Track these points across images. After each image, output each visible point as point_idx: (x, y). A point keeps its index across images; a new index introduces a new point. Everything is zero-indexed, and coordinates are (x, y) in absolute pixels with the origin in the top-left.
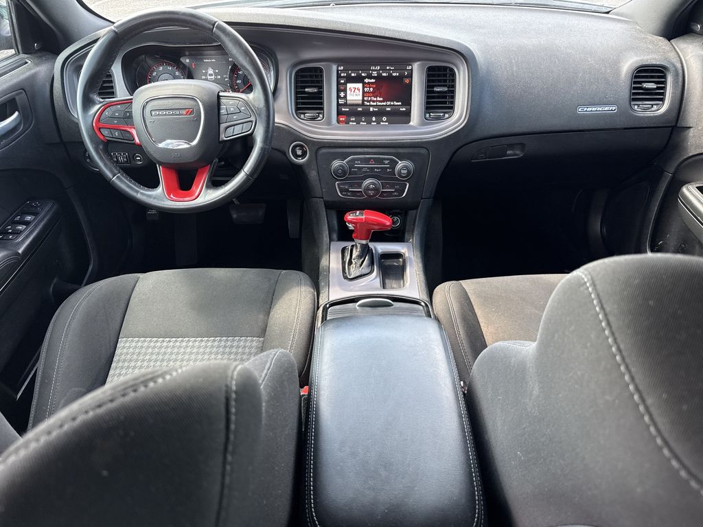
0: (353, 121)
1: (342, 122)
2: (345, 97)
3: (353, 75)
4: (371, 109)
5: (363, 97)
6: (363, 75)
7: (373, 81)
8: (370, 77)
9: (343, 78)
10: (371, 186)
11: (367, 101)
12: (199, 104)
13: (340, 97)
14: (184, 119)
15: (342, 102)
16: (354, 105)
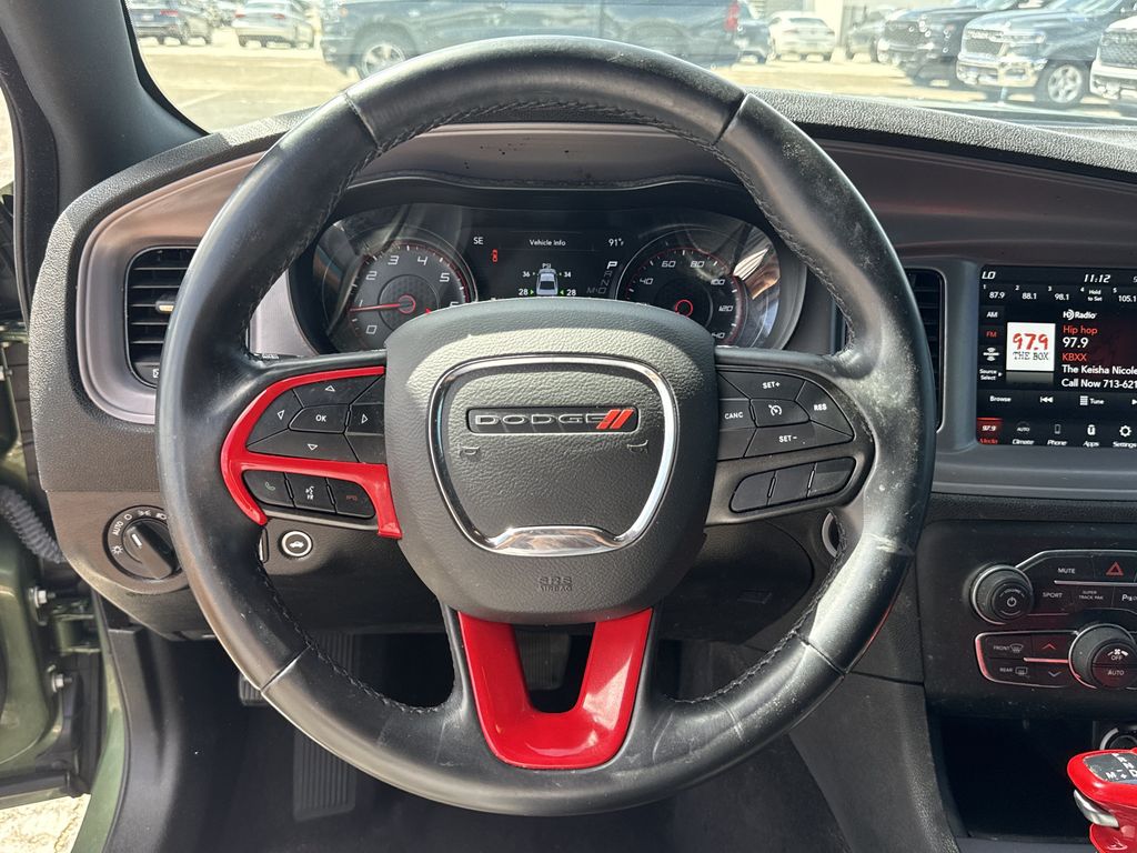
0: (1023, 436)
1: (989, 435)
2: (1002, 360)
3: (1026, 296)
4: (1084, 401)
5: (1059, 361)
6: (1060, 297)
7: (1089, 315)
8: (1081, 304)
9: (995, 304)
10: (1117, 652)
11: (1072, 376)
12: (656, 391)
13: (983, 362)
14: (598, 445)
15: (988, 375)
16: (1029, 386)
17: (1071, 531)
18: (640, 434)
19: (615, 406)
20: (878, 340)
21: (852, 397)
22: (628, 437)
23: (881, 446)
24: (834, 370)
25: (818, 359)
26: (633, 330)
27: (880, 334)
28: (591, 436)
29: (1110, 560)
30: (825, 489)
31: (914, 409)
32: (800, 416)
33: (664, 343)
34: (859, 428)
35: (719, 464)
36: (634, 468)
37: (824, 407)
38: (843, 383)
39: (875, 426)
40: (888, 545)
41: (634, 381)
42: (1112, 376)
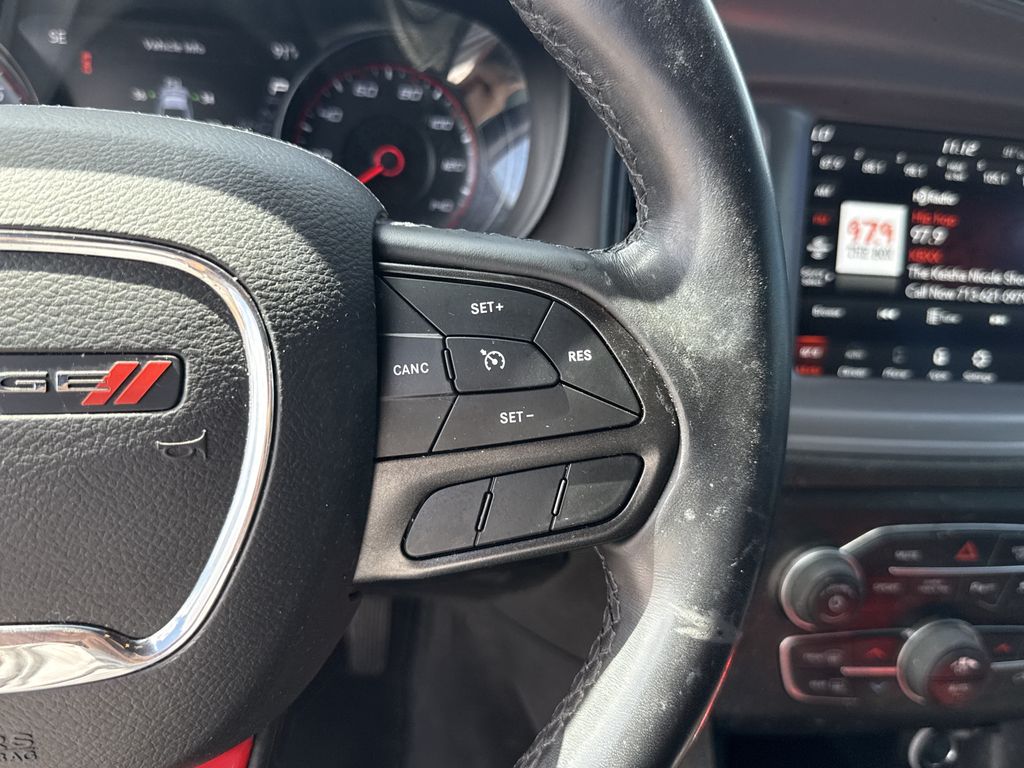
0: (855, 364)
1: (809, 362)
2: (830, 260)
3: (869, 167)
4: (933, 316)
5: (908, 261)
6: (911, 171)
7: (947, 199)
8: (937, 182)
9: (828, 176)
10: (963, 662)
11: (920, 282)
12: (229, 318)
13: (808, 260)
14: (84, 443)
15: (813, 278)
16: (865, 294)
17: (915, 501)
18: (186, 417)
19: (128, 353)
20: (693, 224)
21: (640, 337)
22: (156, 423)
23: (693, 434)
24: (609, 282)
25: (578, 258)
26: (181, 178)
27: (697, 214)
28: (68, 423)
29: (960, 540)
30: (584, 516)
31: (755, 364)
32: (542, 374)
33: (252, 210)
34: (651, 398)
35: (381, 467)
36: (172, 493)
37: (588, 355)
38: (626, 309)
39: (681, 395)
40: (698, 626)
41: (173, 296)
42: (970, 284)
